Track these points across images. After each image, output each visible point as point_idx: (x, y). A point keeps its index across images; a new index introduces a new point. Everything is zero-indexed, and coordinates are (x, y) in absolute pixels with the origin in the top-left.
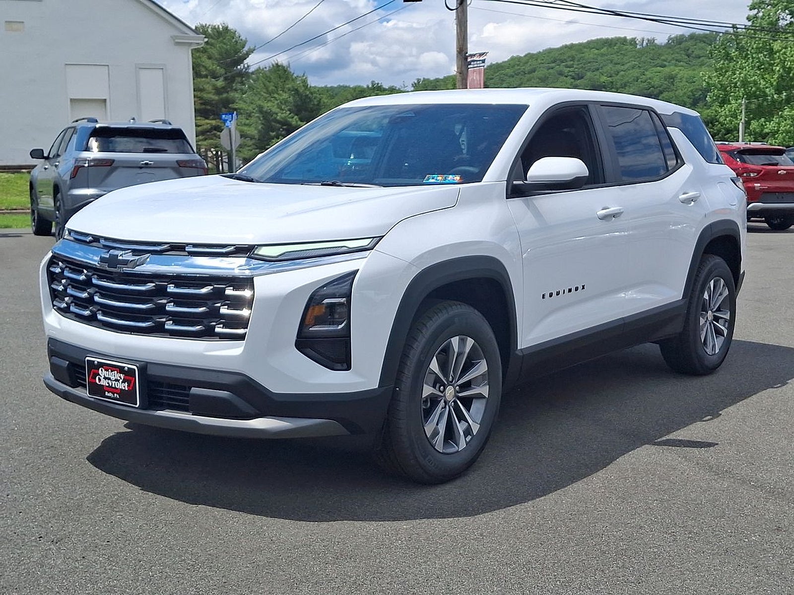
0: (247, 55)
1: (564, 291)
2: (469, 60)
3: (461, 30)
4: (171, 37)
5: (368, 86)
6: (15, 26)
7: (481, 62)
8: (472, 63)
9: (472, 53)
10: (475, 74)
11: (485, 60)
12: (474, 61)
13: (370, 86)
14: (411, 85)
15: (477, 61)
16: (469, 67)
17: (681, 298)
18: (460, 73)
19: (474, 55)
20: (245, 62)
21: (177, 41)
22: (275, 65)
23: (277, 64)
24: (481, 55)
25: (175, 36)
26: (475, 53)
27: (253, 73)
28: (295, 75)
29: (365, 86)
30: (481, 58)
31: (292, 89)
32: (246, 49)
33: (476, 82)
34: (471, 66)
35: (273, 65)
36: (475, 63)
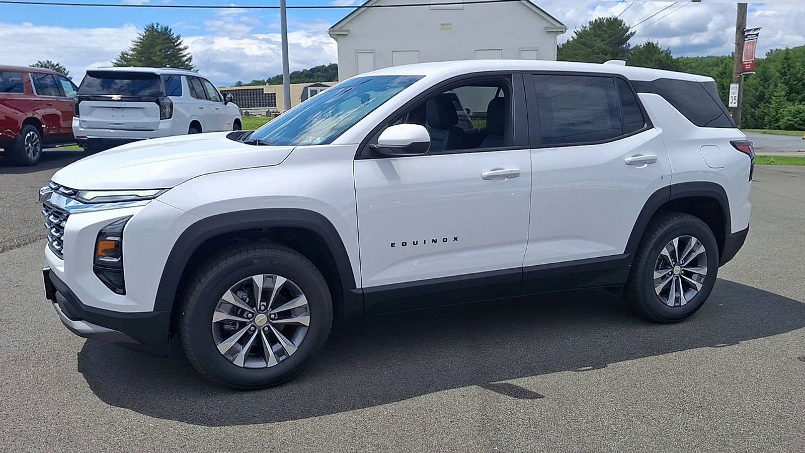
0: (629, 37)
1: (425, 241)
2: (746, 34)
3: (741, 11)
4: (545, 28)
5: (729, 56)
6: (446, 27)
7: (755, 35)
8: (748, 36)
9: (749, 29)
10: (749, 46)
11: (758, 34)
12: (749, 35)
13: (731, 56)
14: (765, 54)
15: (752, 35)
16: (746, 39)
17: (623, 253)
18: (738, 45)
19: (750, 30)
20: (628, 42)
21: (548, 30)
22: (647, 44)
23: (649, 43)
24: (755, 30)
25: (546, 27)
26: (750, 29)
27: (632, 50)
28: (661, 50)
29: (727, 55)
30: (755, 33)
31: (657, 60)
32: (629, 33)
33: (749, 51)
34: (747, 39)
35: (646, 44)
36: (751, 36)
